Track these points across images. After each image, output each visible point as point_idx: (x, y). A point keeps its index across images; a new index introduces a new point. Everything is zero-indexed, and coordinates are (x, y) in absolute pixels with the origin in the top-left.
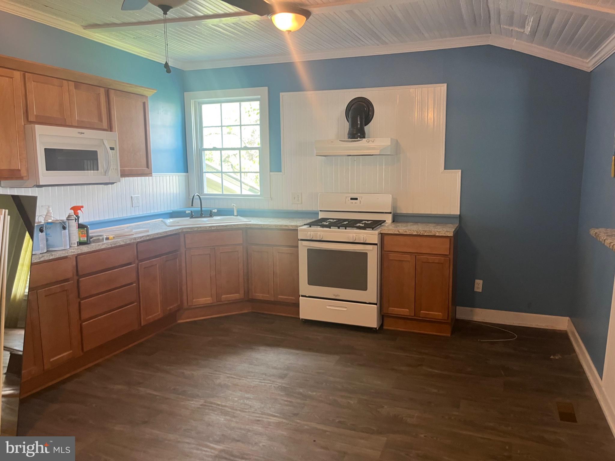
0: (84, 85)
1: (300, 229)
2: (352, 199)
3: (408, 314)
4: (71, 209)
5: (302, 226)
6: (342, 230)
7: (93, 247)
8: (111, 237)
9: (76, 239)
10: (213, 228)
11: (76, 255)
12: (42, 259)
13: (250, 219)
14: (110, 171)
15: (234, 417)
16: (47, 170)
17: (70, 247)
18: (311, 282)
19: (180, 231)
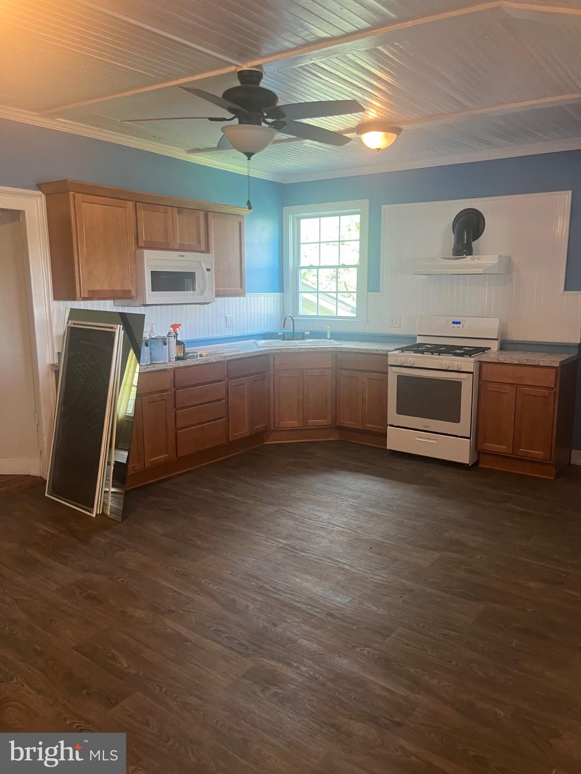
0: (186, 209)
1: (391, 354)
2: (453, 323)
3: (506, 452)
4: (171, 327)
5: (394, 351)
6: (436, 356)
7: (189, 362)
8: (204, 354)
9: (174, 355)
10: (302, 351)
11: (174, 369)
12: (147, 370)
13: (342, 342)
14: (206, 292)
15: (302, 523)
16: (152, 291)
17: (169, 361)
18: (400, 411)
19: (270, 352)
